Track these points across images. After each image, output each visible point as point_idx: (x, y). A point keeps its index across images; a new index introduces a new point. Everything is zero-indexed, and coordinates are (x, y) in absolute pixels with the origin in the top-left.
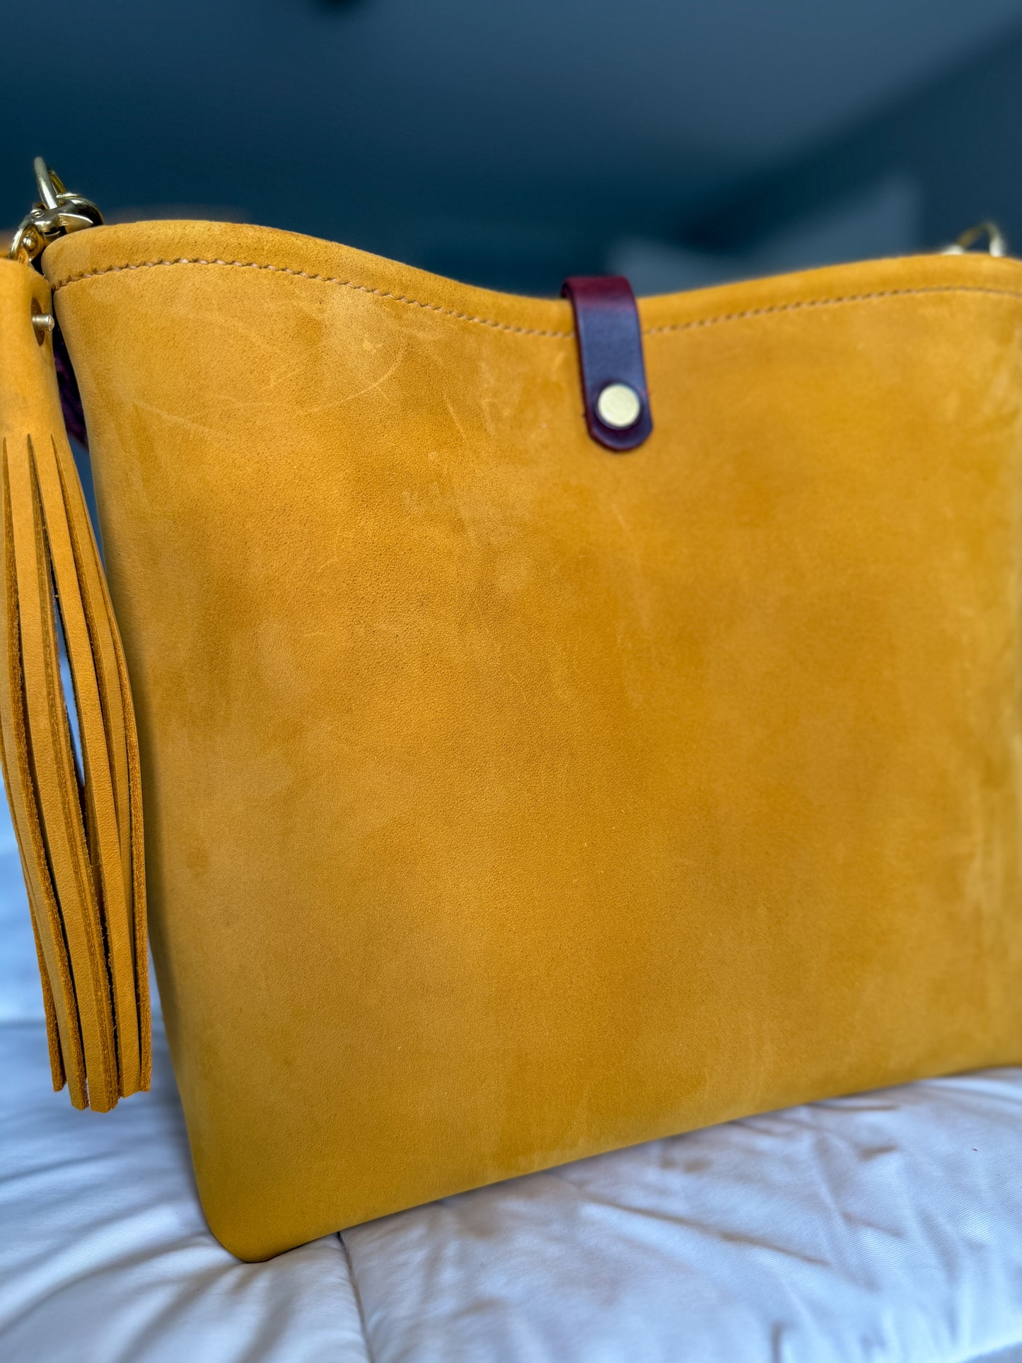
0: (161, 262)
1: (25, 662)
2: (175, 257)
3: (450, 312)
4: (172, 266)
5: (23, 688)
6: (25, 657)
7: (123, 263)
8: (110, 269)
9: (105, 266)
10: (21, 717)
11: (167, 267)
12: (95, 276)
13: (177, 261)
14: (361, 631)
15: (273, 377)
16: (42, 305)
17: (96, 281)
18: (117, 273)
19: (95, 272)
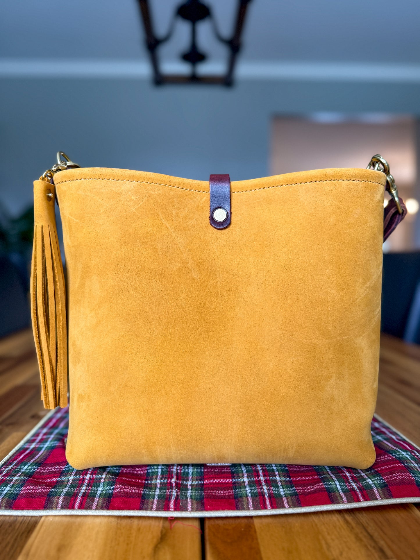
0: (77, 180)
1: (37, 284)
2: (81, 178)
3: (166, 185)
4: (80, 181)
5: (36, 291)
6: (37, 283)
7: (68, 180)
8: (65, 181)
9: (64, 181)
10: (35, 298)
11: (79, 181)
12: (63, 183)
13: (81, 179)
14: (117, 280)
15: (102, 210)
16: (51, 191)
17: (62, 184)
18: (67, 182)
19: (62, 182)
